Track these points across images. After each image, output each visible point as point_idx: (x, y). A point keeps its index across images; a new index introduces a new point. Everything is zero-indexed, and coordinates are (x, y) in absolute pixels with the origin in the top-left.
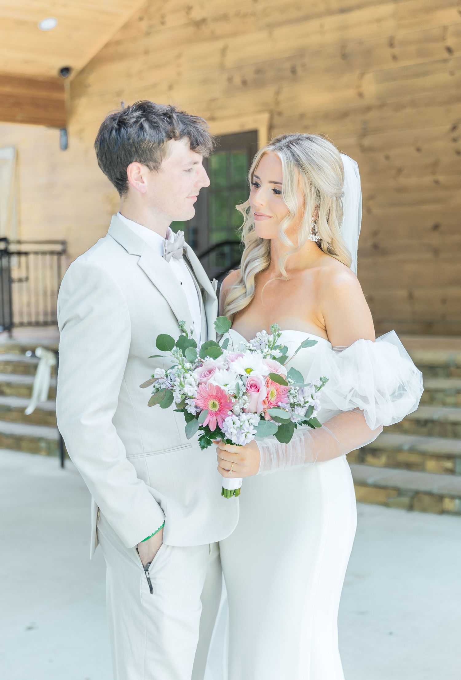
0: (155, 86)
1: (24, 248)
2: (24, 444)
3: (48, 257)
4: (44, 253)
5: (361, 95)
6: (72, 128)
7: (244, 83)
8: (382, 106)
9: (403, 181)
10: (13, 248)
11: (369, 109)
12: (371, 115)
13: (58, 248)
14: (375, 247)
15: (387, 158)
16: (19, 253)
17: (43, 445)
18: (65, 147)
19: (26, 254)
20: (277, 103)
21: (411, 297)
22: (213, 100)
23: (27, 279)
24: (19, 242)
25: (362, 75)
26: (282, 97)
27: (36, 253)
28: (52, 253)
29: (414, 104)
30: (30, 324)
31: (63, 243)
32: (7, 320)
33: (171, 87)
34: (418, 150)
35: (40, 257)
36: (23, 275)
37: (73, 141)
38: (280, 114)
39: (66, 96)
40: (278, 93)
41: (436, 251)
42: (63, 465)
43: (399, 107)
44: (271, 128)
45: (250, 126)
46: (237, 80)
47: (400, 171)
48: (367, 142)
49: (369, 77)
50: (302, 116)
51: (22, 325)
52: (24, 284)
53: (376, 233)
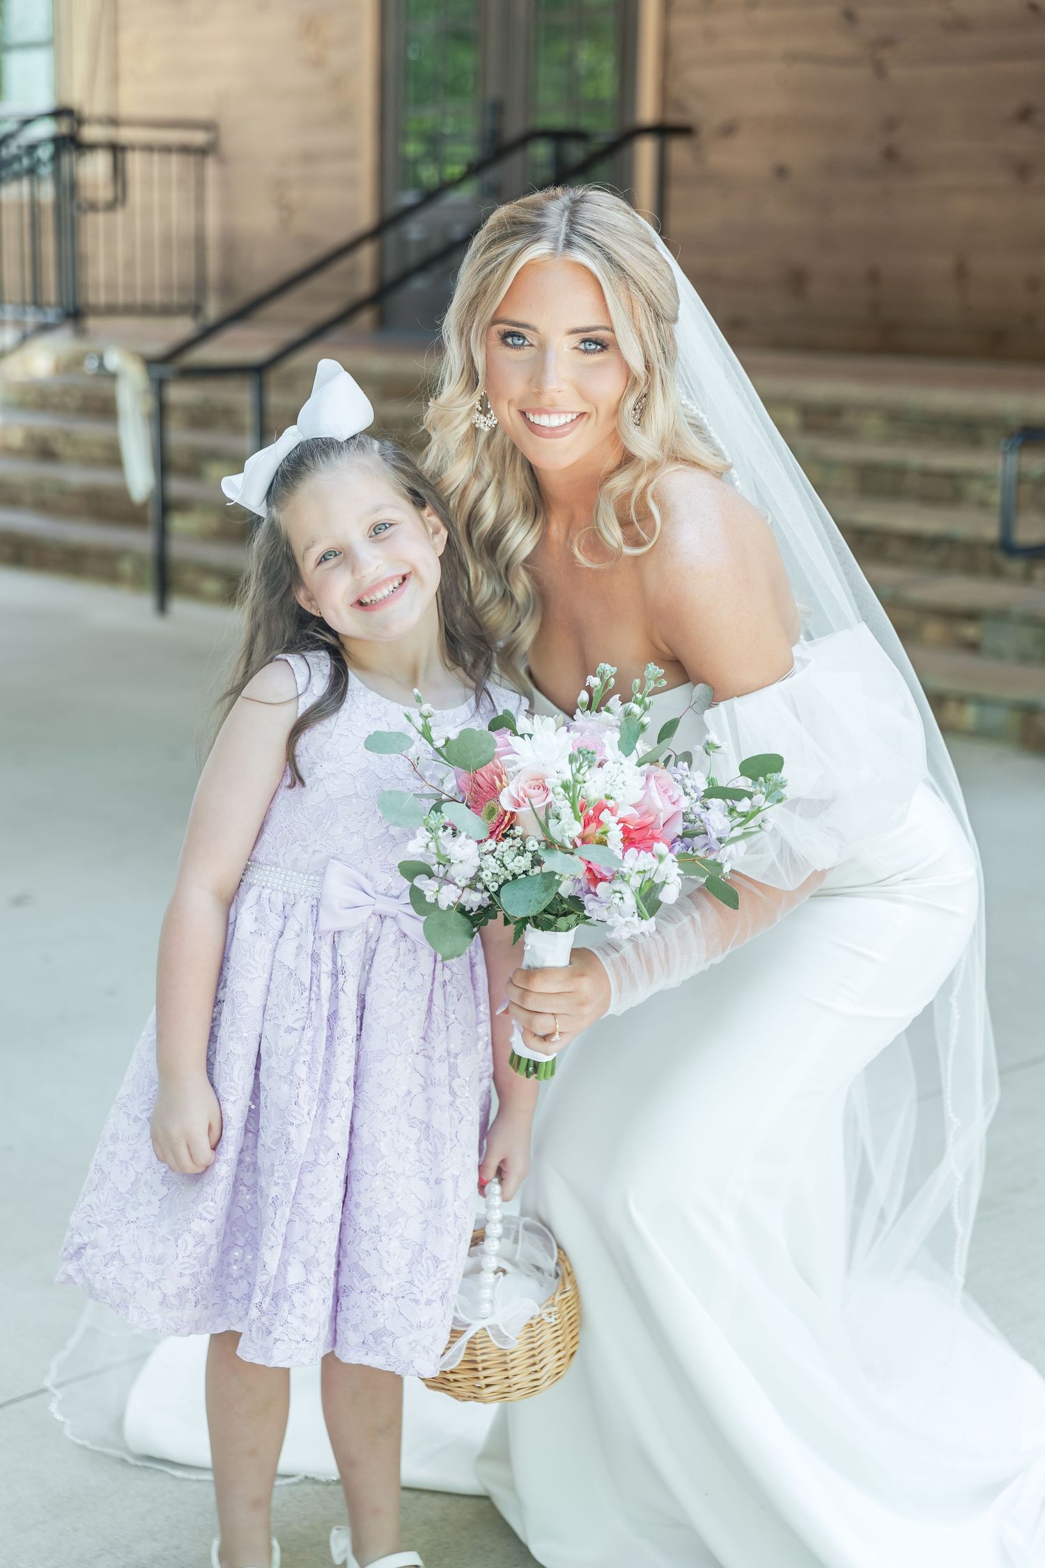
3: (175, 160)
9: (960, 3)
13: (199, 138)
14: (890, 155)
17: (123, 567)
21: (961, 272)
24: (114, 122)
27: (149, 148)
28: (185, 149)
30: (130, 310)
31: (209, 126)
35: (156, 158)
41: (1023, 170)
42: (162, 608)
51: (109, 310)
53: (890, 124)
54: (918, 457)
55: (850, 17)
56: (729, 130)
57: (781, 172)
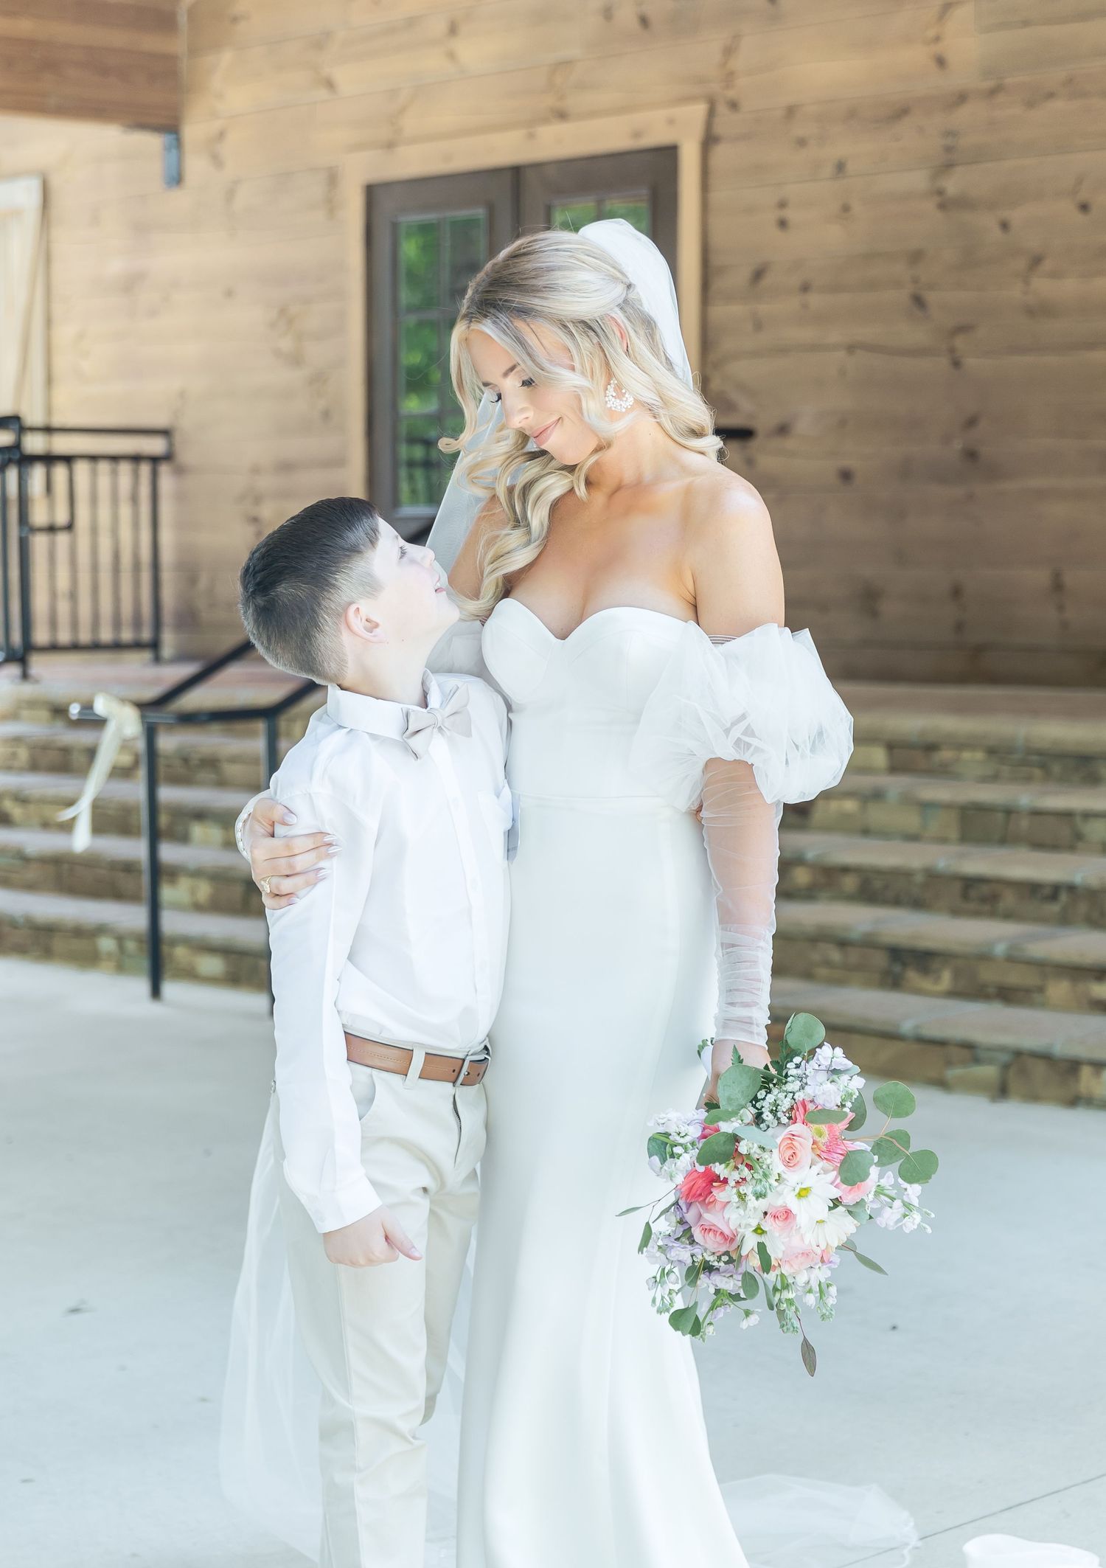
0: (411, 22)
1: (62, 444)
2: (58, 944)
3: (125, 468)
4: (114, 459)
5: (941, 62)
6: (193, 131)
7: (644, 21)
8: (993, 92)
9: (1043, 286)
10: (34, 444)
11: (962, 98)
12: (964, 116)
13: (155, 446)
14: (971, 455)
15: (1005, 226)
16: (49, 459)
17: (106, 944)
18: (176, 179)
19: (68, 460)
20: (729, 78)
21: (1058, 586)
22: (565, 65)
23: (70, 527)
24: (48, 430)
25: (947, 8)
26: (738, 63)
27: (93, 458)
28: (136, 459)
29: (1073, 88)
30: (75, 647)
31: (165, 433)
32: (16, 637)
33: (453, 30)
34: (1084, 207)
35: (104, 467)
36: (61, 517)
37: (196, 165)
38: (734, 105)
39: (179, 45)
40: (729, 51)
42: (156, 992)
43: (1037, 97)
44: (709, 141)
45: (657, 136)
46: (626, 15)
47: (1036, 261)
48: (953, 185)
49: (963, 14)
50: (791, 111)
51: (54, 648)
52: (62, 539)
53: (971, 422)
54: (1026, 797)
55: (919, 301)
56: (783, 430)
57: (846, 476)
